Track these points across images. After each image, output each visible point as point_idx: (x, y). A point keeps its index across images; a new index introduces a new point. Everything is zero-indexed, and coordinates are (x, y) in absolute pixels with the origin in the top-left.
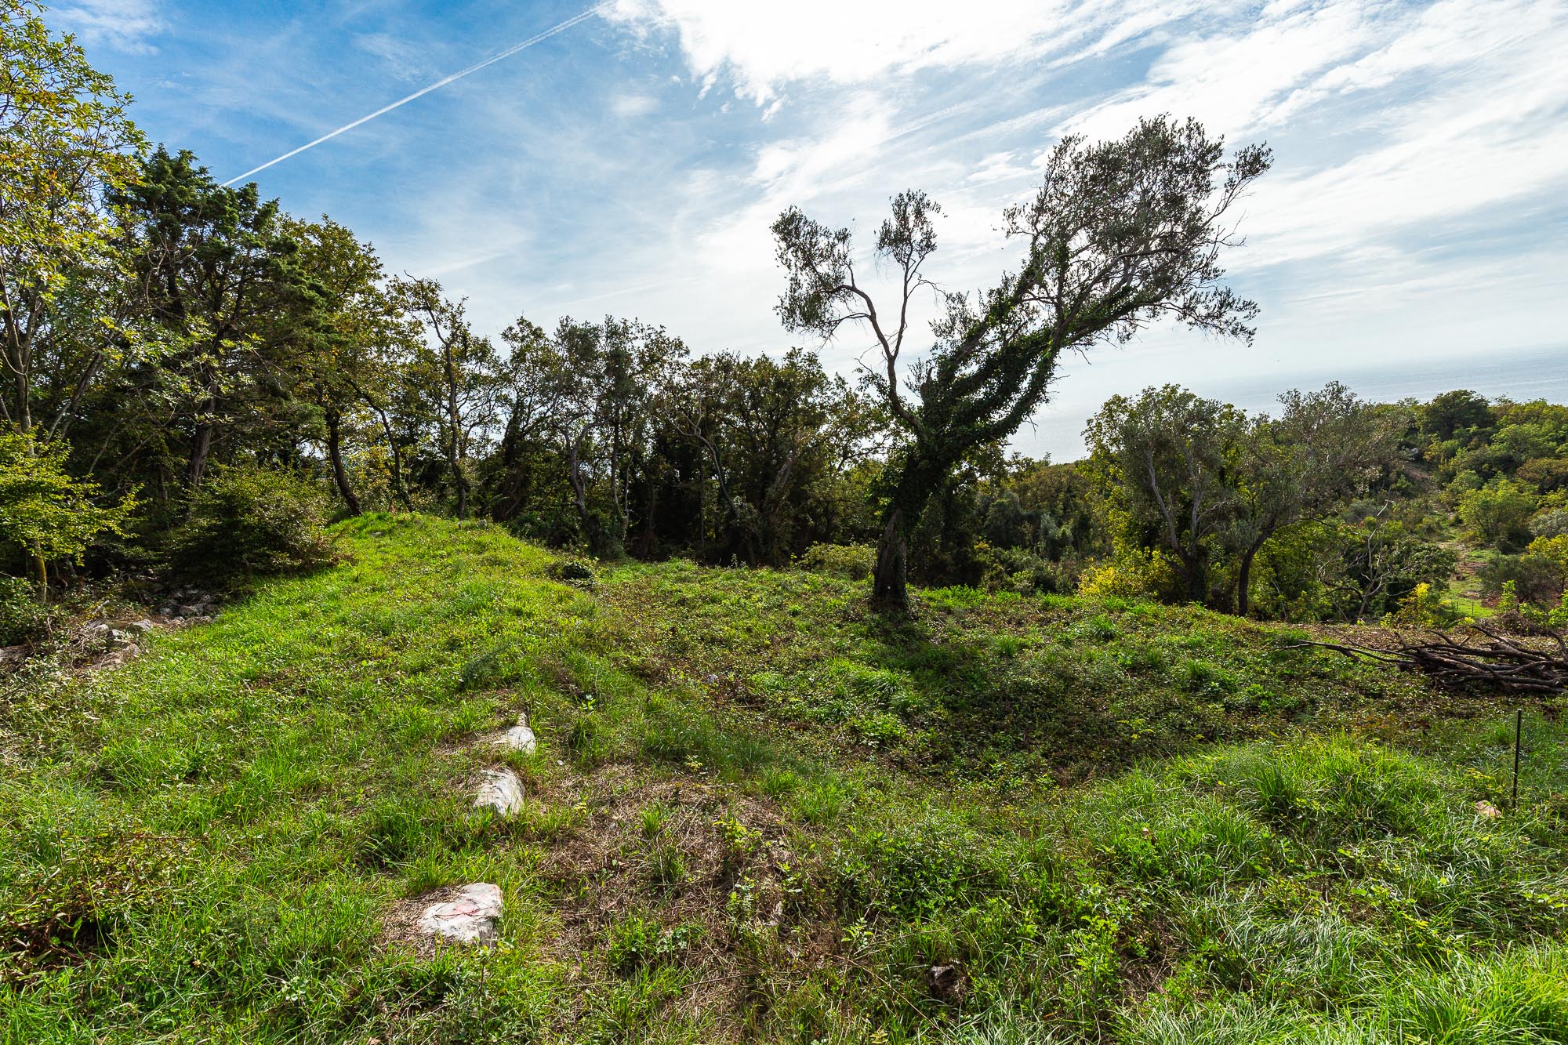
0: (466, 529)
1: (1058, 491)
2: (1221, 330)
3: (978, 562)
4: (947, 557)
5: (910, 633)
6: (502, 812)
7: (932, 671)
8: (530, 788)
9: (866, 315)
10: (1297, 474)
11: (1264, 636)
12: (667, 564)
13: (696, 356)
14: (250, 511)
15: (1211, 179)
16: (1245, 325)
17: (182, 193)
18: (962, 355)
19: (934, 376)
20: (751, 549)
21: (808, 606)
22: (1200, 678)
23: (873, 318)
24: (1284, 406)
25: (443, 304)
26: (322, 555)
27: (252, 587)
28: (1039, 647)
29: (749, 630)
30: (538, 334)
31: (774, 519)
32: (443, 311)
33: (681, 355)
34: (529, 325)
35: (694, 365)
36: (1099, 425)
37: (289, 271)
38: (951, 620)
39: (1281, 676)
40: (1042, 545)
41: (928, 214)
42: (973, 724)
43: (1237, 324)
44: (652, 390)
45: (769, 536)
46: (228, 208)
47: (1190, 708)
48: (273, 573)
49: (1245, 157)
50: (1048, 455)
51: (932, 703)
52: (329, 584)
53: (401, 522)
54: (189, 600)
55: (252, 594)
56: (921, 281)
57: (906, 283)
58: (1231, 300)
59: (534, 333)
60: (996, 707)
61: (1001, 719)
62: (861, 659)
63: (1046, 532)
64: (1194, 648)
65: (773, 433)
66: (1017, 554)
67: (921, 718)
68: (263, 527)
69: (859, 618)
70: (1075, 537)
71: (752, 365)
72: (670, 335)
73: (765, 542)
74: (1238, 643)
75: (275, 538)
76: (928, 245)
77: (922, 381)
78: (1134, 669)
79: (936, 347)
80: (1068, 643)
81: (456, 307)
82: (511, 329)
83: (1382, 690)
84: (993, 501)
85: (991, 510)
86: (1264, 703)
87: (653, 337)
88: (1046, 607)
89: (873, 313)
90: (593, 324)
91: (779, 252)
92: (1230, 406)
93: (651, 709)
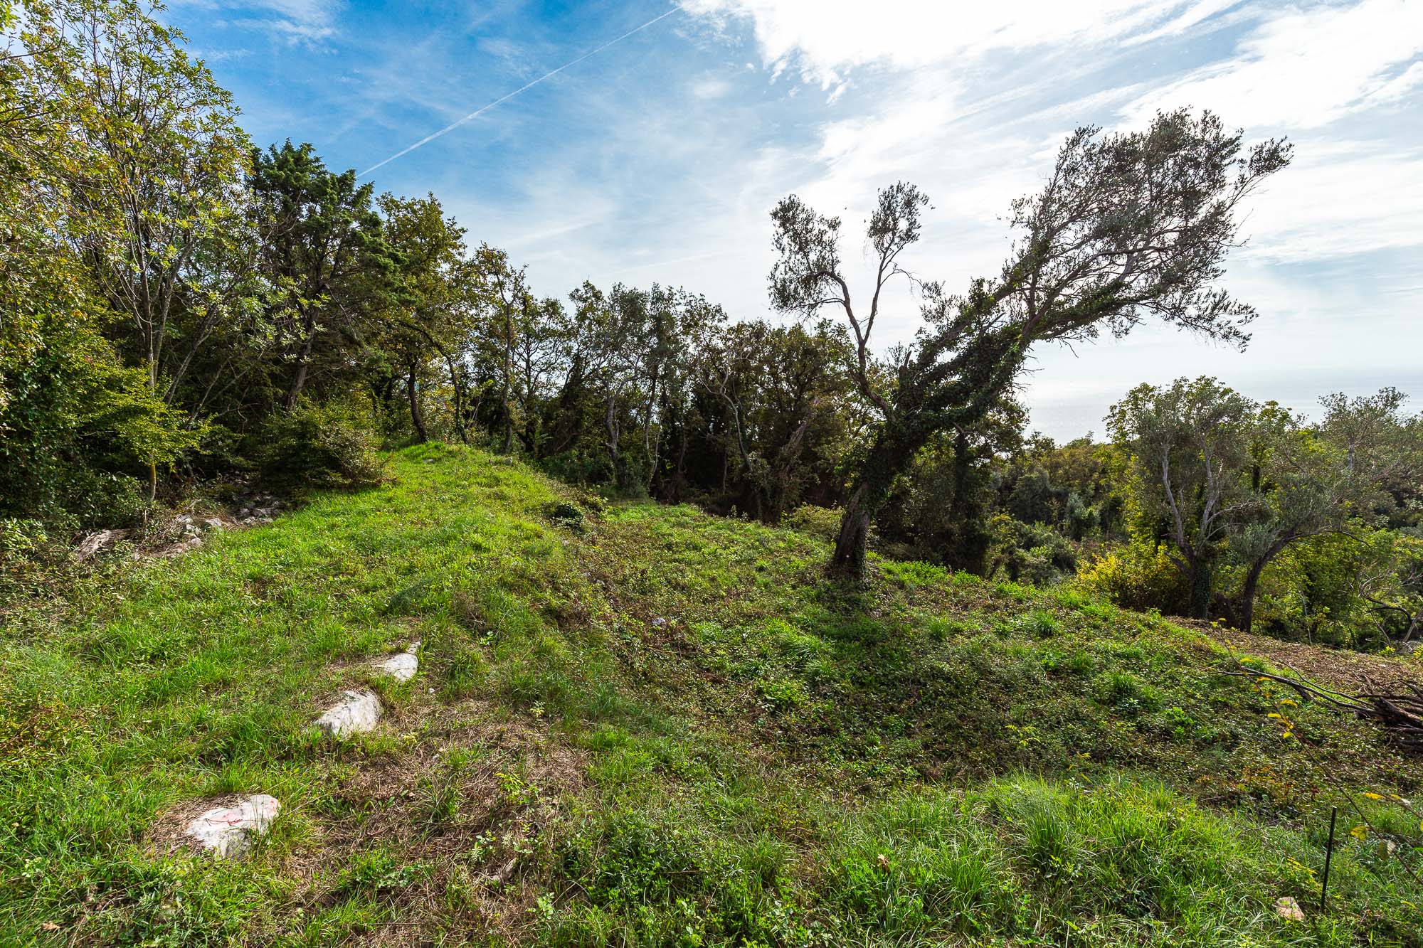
0: (496, 463)
1: (1092, 471)
2: (1213, 334)
3: (984, 535)
4: (955, 527)
5: (855, 603)
6: (335, 731)
7: (857, 643)
8: (388, 711)
9: (840, 301)
10: (1330, 483)
11: (1214, 656)
12: (676, 508)
13: (733, 322)
14: (316, 437)
15: (1225, 173)
16: (1238, 329)
17: (297, 179)
18: (947, 340)
19: (914, 358)
20: (759, 501)
21: (775, 563)
22: (1122, 691)
23: (847, 303)
24: (1326, 410)
25: (509, 270)
26: (369, 476)
27: (308, 499)
28: (974, 633)
29: (713, 579)
30: (598, 296)
31: (783, 476)
32: (508, 276)
33: (720, 321)
34: (593, 288)
35: (731, 330)
36: (1123, 413)
37: (371, 242)
38: (900, 595)
39: (1214, 703)
40: (1066, 523)
41: (919, 205)
42: (871, 702)
43: (1230, 328)
44: (692, 349)
45: (777, 491)
46: (329, 190)
47: (1097, 722)
48: (328, 488)
49: (1261, 151)
50: (1091, 434)
51: (843, 676)
52: (365, 501)
53: (450, 452)
54: (260, 504)
55: (308, 504)
56: (896, 270)
57: (881, 271)
58: (1226, 303)
59: (595, 295)
60: (902, 689)
61: (900, 702)
62: (799, 622)
63: (1072, 511)
64: (1131, 660)
65: (799, 397)
66: (1039, 530)
67: (825, 689)
68: (325, 451)
69: (813, 583)
70: (1102, 519)
71: (787, 332)
72: (712, 301)
73: (773, 496)
74: (1180, 660)
75: (333, 461)
76: (909, 236)
77: (900, 364)
78: (1054, 672)
79: (920, 332)
80: (1002, 635)
81: (518, 272)
82: (577, 290)
83: (1323, 737)
84: (1022, 475)
85: (1019, 484)
86: (1180, 729)
87: (693, 304)
88: (1000, 594)
89: (848, 299)
90: (640, 291)
91: (776, 237)
92: (1274, 403)
93: (542, 652)
